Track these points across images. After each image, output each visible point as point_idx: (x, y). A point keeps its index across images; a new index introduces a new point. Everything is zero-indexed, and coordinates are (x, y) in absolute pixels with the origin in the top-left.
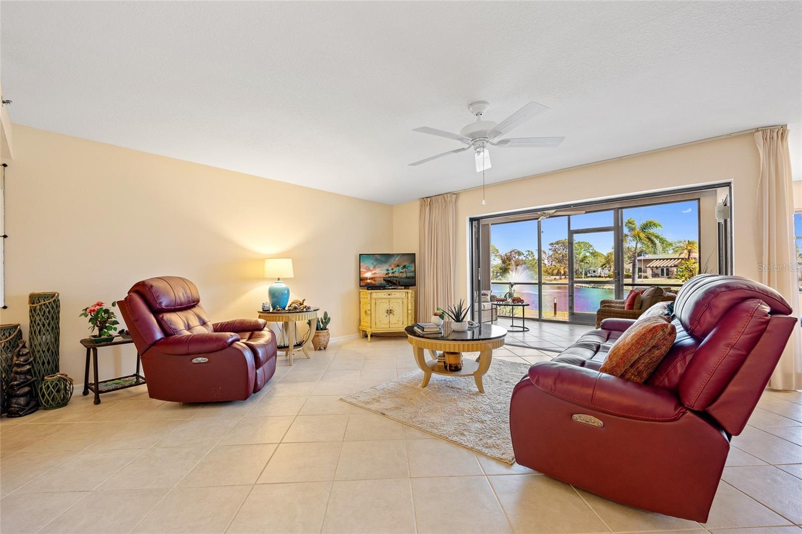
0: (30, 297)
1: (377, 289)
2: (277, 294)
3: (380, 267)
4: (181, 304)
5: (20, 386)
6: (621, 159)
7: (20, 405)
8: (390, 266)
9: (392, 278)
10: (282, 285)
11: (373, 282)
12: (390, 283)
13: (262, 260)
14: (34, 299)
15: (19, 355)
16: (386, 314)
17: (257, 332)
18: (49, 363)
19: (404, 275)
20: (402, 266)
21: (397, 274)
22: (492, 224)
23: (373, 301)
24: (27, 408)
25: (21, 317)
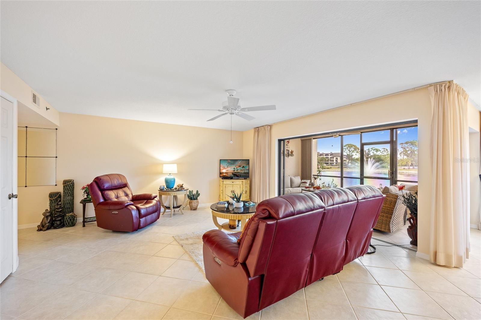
0: (63, 182)
1: (227, 179)
2: (169, 181)
3: (230, 167)
4: (116, 186)
5: (58, 217)
6: (352, 105)
7: (57, 224)
8: (236, 166)
9: (237, 173)
10: (171, 177)
11: (227, 175)
12: (236, 176)
13: (162, 164)
14: (65, 182)
15: (58, 205)
16: (231, 193)
17: (149, 201)
18: (69, 208)
19: (243, 172)
20: (242, 167)
21: (239, 171)
22: (313, 139)
23: (224, 186)
24: (60, 226)
25: (60, 189)
